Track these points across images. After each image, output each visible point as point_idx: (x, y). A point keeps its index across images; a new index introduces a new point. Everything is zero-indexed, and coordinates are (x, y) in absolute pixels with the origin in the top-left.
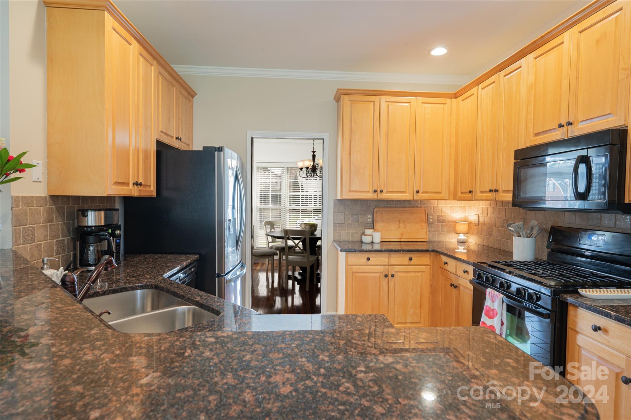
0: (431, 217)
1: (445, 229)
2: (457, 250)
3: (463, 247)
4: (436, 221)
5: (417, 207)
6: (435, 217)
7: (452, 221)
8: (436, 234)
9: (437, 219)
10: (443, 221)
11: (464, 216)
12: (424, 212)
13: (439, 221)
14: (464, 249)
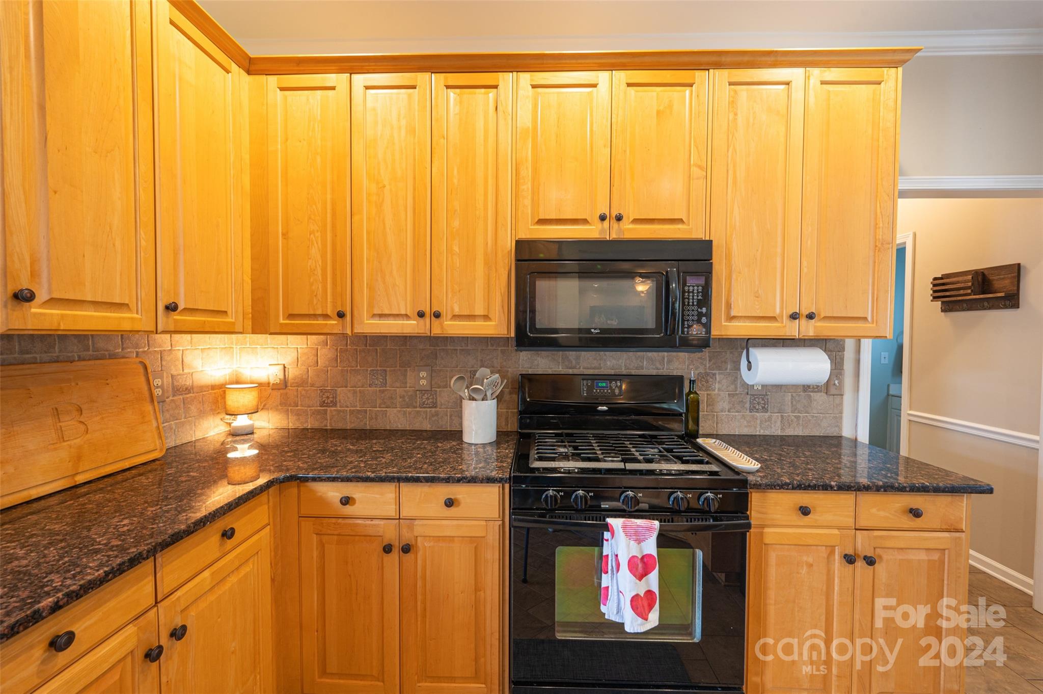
0: (158, 382)
1: (194, 409)
2: (231, 455)
3: (247, 446)
4: (170, 393)
5: (113, 356)
6: (167, 381)
7: (207, 387)
8: (171, 429)
9: (173, 387)
10: (188, 390)
11: (229, 371)
12: (142, 370)
13: (177, 390)
14: (251, 447)
